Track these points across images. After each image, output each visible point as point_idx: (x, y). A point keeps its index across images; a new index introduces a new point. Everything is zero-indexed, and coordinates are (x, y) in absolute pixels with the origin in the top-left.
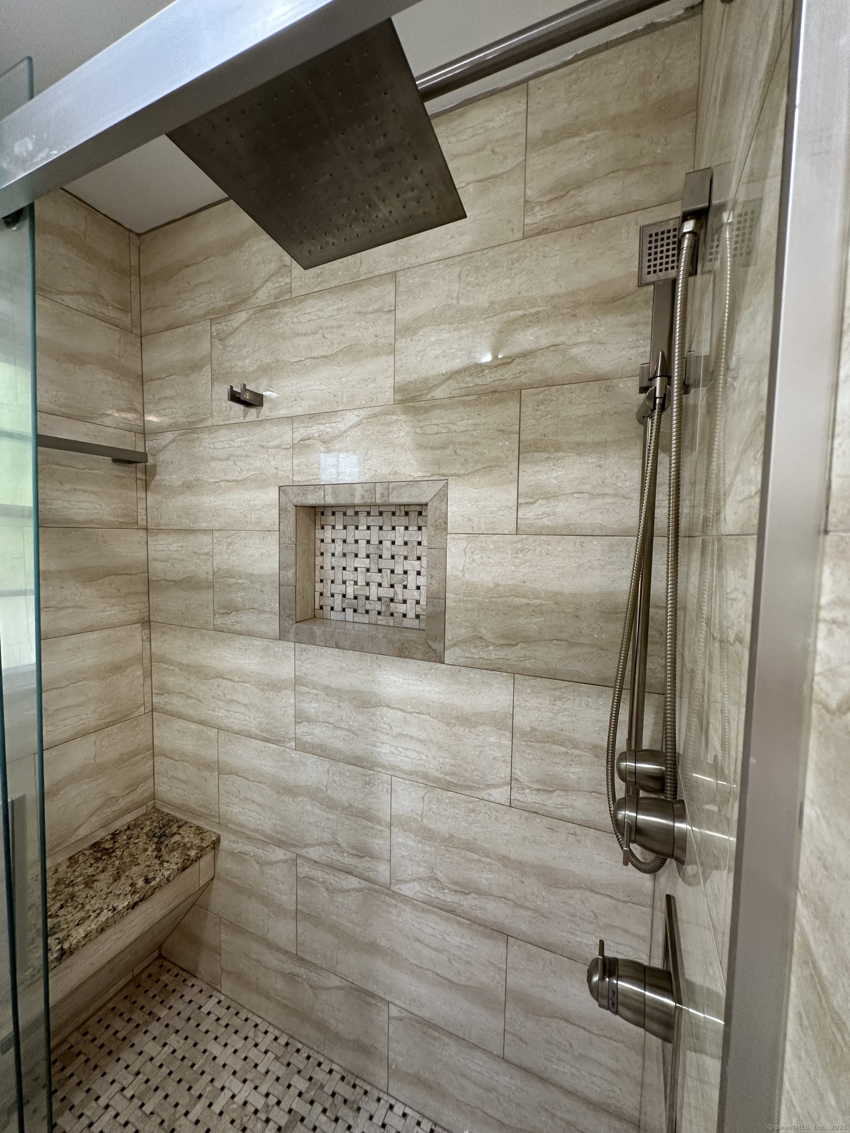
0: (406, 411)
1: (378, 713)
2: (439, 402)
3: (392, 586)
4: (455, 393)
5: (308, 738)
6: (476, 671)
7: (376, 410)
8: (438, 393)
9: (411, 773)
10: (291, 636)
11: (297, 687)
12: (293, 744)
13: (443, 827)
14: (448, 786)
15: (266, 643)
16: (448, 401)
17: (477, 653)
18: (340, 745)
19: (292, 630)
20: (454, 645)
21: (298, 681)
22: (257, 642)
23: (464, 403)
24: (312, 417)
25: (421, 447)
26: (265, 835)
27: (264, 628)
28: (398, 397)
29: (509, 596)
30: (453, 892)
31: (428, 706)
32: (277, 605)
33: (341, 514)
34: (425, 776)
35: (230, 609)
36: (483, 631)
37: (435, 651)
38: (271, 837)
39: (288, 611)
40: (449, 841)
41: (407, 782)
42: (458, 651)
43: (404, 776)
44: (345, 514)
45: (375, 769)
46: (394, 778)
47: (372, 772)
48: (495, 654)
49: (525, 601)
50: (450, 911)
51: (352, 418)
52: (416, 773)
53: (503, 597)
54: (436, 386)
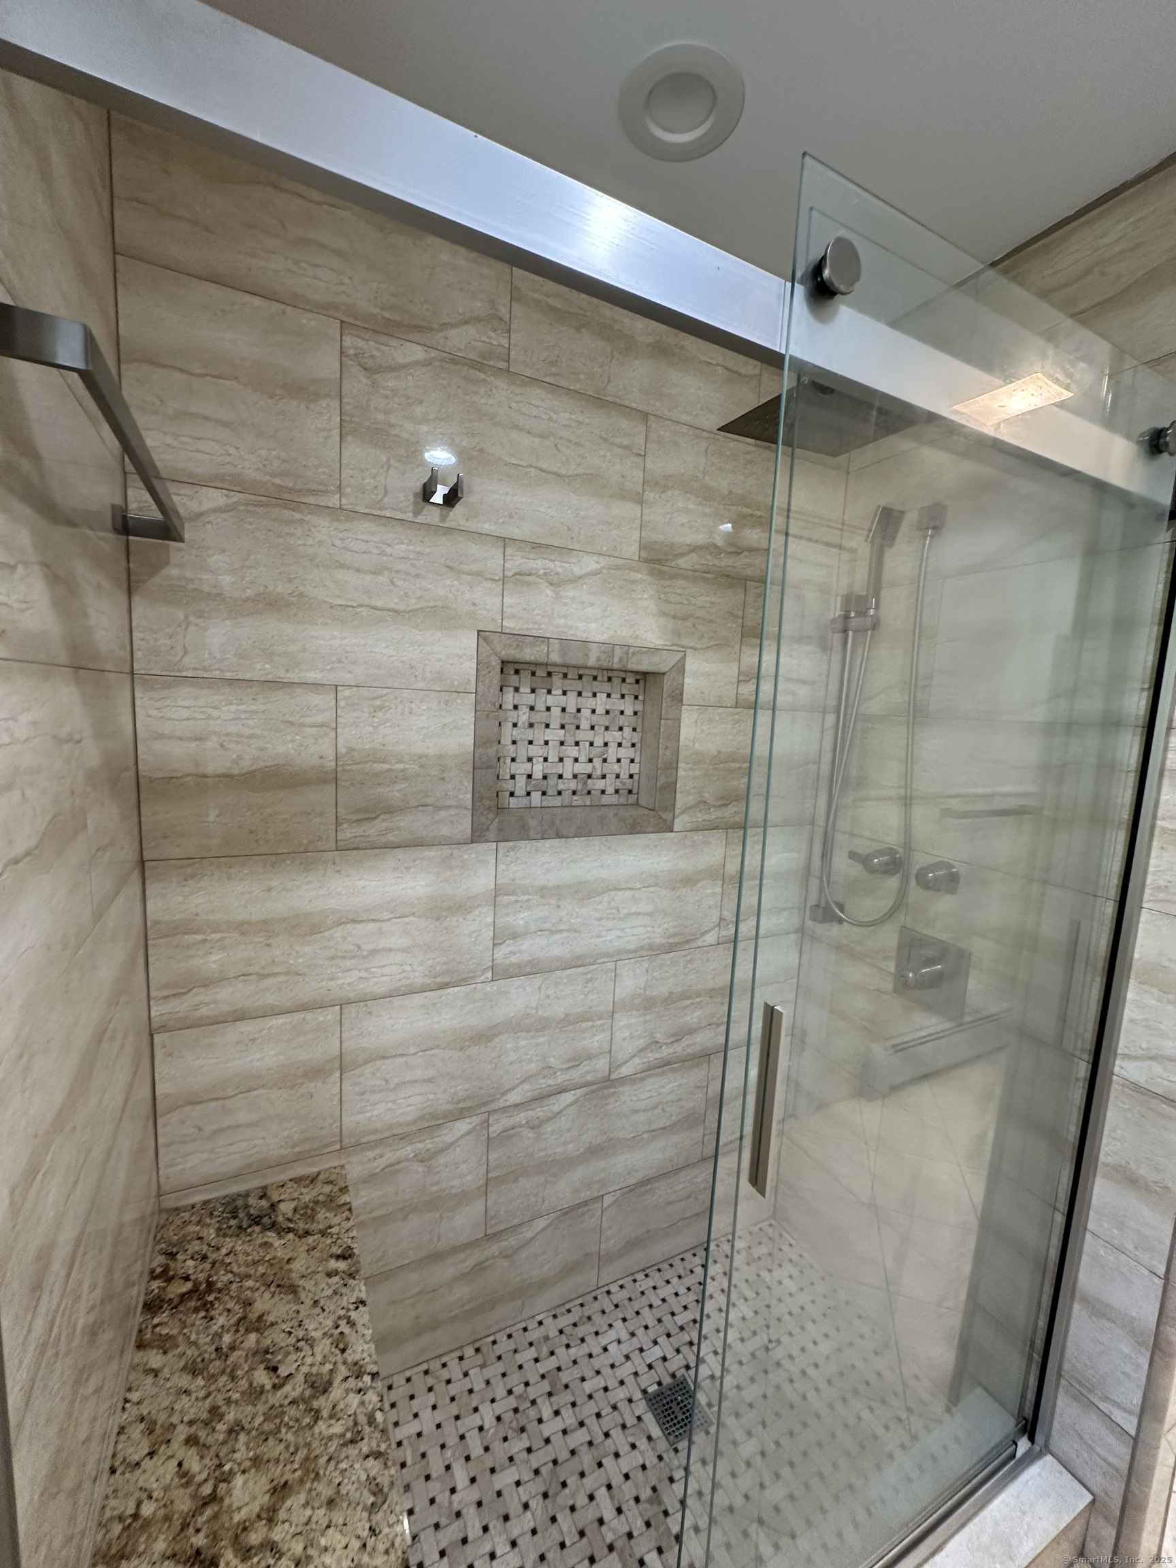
0: (652, 573)
1: (605, 900)
2: (682, 572)
3: (590, 761)
4: (697, 567)
5: (514, 960)
6: (700, 833)
7: (620, 562)
8: (683, 563)
9: (636, 951)
10: (492, 834)
11: (498, 899)
12: (489, 975)
13: (662, 990)
14: (670, 948)
15: (446, 850)
16: (690, 573)
17: (700, 817)
18: (557, 951)
19: (494, 827)
20: (683, 812)
21: (498, 891)
22: (431, 853)
23: (705, 580)
24: (537, 547)
25: (663, 614)
26: (434, 1118)
27: (445, 831)
28: (644, 554)
30: (668, 1046)
31: (656, 877)
32: (469, 796)
33: (528, 674)
34: (651, 947)
36: (707, 795)
37: (665, 821)
38: (447, 1114)
39: (487, 803)
40: (670, 1000)
41: (632, 961)
42: (685, 817)
43: (630, 956)
44: (533, 674)
45: (599, 961)
46: (619, 963)
47: (594, 967)
48: (714, 815)
49: (737, 765)
51: (590, 564)
52: (642, 948)
53: (724, 763)
54: (682, 555)
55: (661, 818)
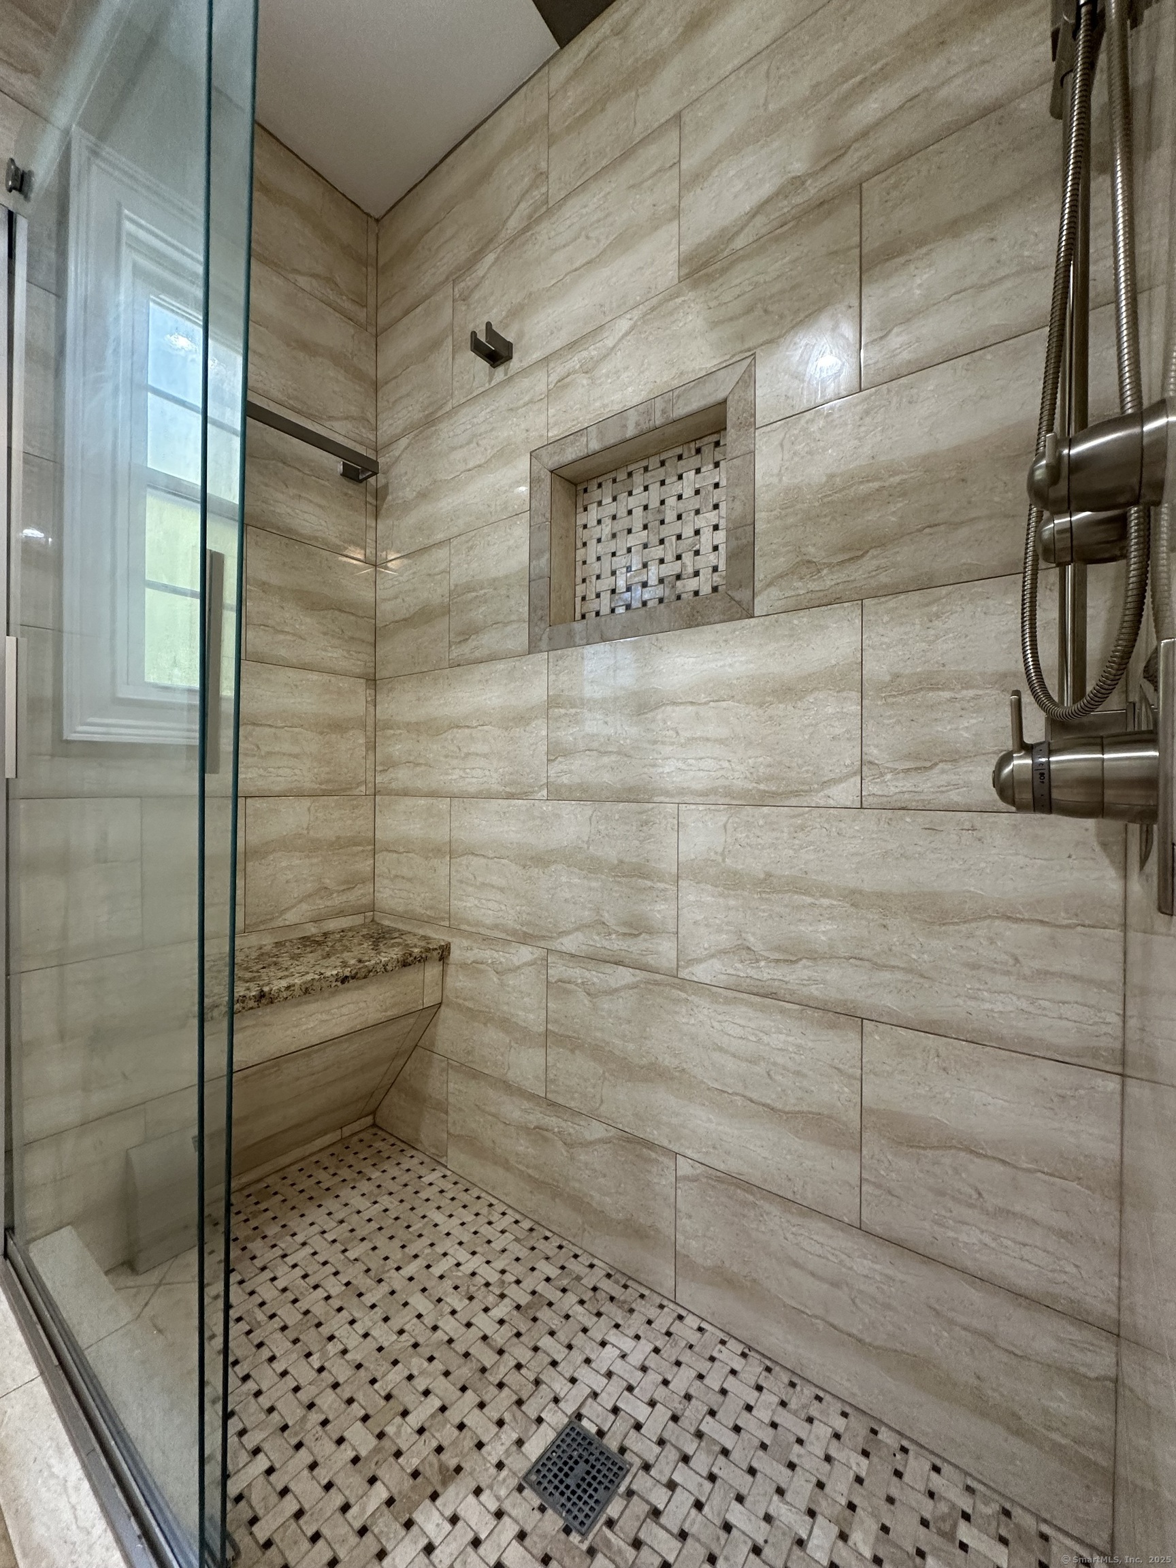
0: (695, 286)
1: (659, 717)
2: (741, 252)
3: (679, 557)
4: (764, 231)
5: (565, 780)
6: (802, 613)
7: (655, 301)
8: (739, 243)
9: (705, 794)
10: (544, 644)
11: (550, 711)
12: (545, 792)
13: (754, 865)
14: (761, 800)
15: (510, 663)
16: (754, 246)
17: (801, 587)
18: (607, 778)
19: (545, 637)
20: (769, 585)
21: (553, 702)
22: (501, 666)
23: (777, 239)
24: (572, 346)
25: (714, 324)
26: (506, 931)
27: (510, 645)
28: (685, 271)
29: (851, 486)
30: (773, 964)
31: (730, 685)
32: (526, 608)
33: (610, 483)
34: (728, 792)
35: (469, 632)
36: (812, 550)
37: (739, 603)
38: (514, 932)
39: (540, 613)
40: (767, 884)
41: (701, 808)
42: (774, 592)
43: (698, 800)
44: (614, 481)
45: (656, 799)
46: (682, 807)
47: (650, 806)
48: (829, 581)
49: (876, 485)
50: (768, 994)
51: (624, 325)
52: (714, 791)
53: (841, 490)
54: (737, 233)
55: (732, 598)
